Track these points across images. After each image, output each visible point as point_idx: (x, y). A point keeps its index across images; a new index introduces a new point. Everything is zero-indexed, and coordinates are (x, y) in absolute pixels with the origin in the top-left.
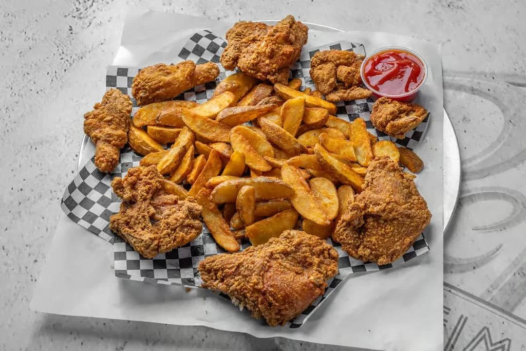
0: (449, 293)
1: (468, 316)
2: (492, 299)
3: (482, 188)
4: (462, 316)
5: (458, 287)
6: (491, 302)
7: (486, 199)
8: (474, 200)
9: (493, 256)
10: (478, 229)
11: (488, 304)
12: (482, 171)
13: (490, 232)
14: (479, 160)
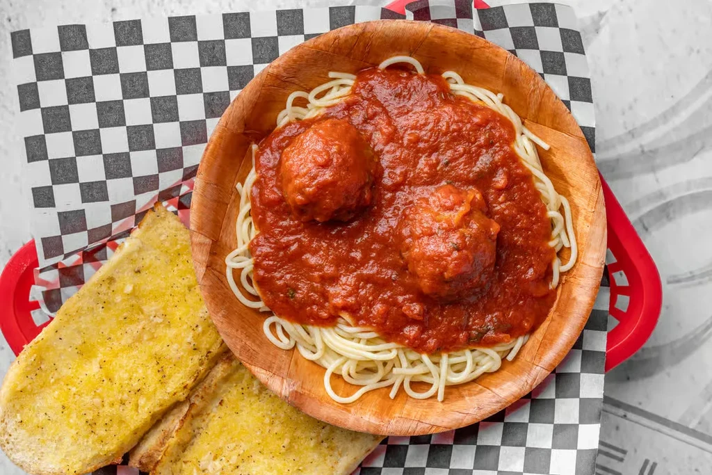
0: (624, 420)
1: (657, 461)
2: (700, 423)
3: (689, 184)
4: (646, 462)
5: (640, 407)
6: (700, 430)
7: (695, 209)
8: (671, 215)
9: (705, 335)
10: (678, 281)
11: (693, 433)
12: (690, 140)
13: (700, 283)
14: (684, 115)
